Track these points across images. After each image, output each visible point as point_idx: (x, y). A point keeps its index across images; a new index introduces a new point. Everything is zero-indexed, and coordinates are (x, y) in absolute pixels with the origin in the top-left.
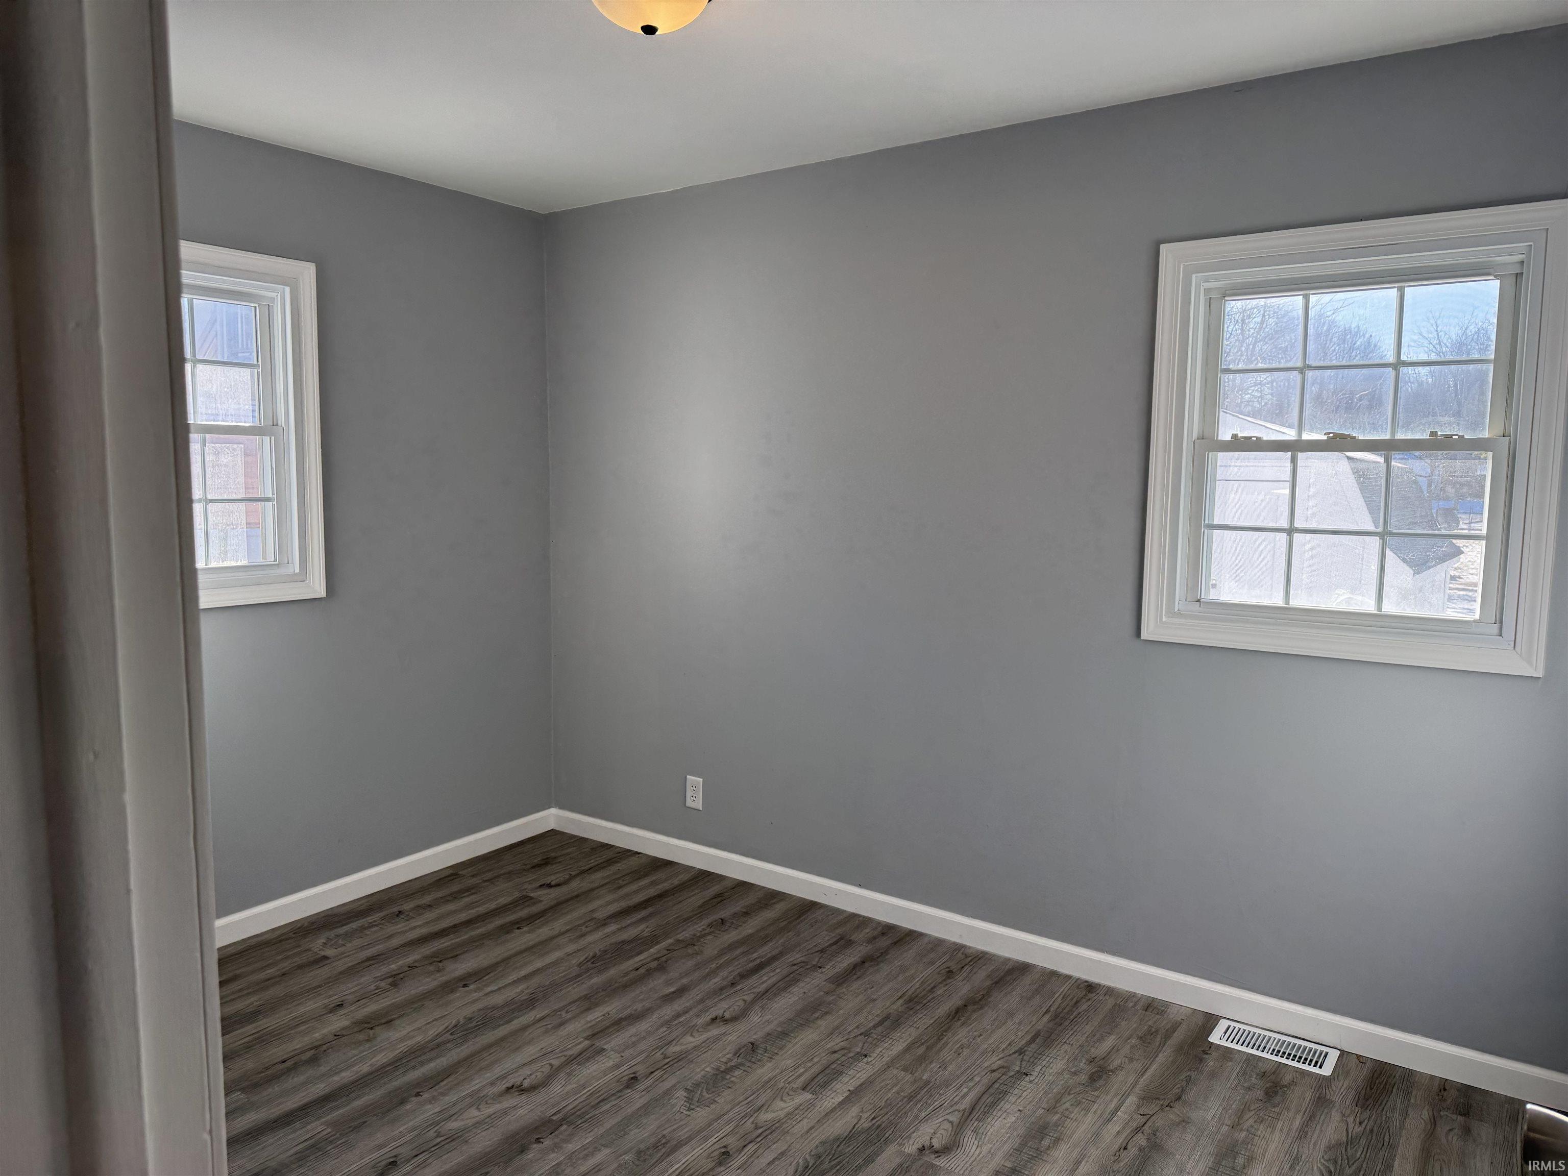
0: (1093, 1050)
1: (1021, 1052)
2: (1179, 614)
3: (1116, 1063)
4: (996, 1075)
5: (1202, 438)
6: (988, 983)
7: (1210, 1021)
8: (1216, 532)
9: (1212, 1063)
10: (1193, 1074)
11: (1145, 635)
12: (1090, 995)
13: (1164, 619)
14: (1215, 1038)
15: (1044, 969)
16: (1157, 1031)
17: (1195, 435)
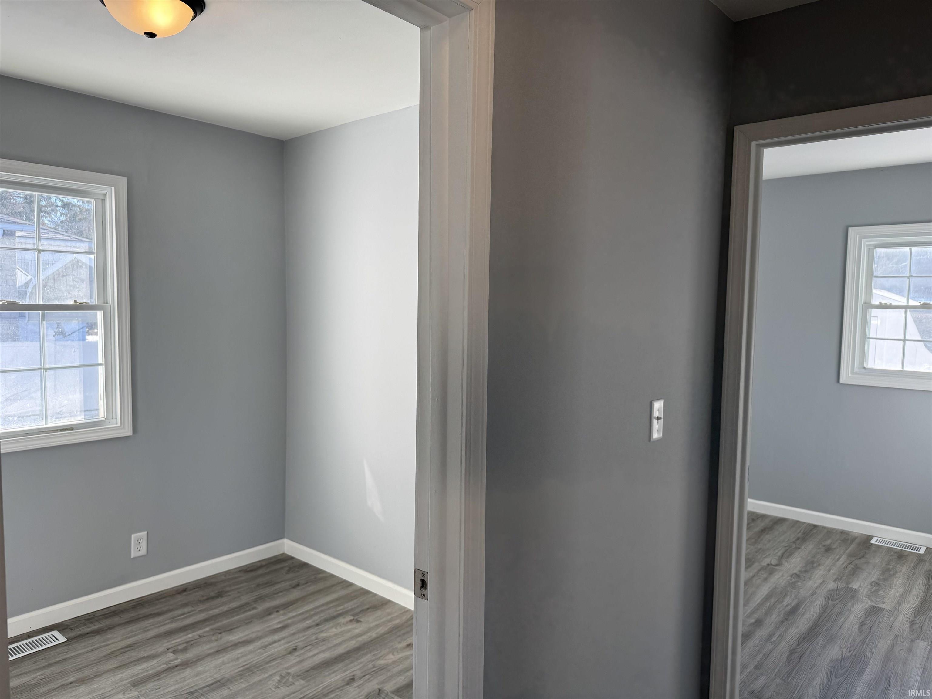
0: (823, 543)
1: (794, 542)
2: (856, 373)
3: (834, 547)
4: (787, 548)
5: (865, 303)
6: (771, 523)
7: (870, 537)
8: (871, 340)
9: (874, 549)
10: (867, 551)
11: (842, 381)
12: (815, 528)
13: (850, 375)
14: (873, 541)
15: (793, 521)
16: (848, 540)
17: (862, 303)
